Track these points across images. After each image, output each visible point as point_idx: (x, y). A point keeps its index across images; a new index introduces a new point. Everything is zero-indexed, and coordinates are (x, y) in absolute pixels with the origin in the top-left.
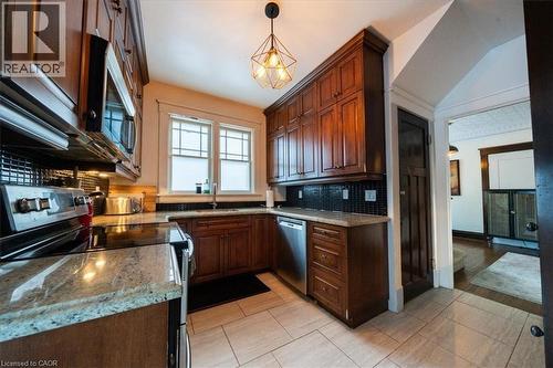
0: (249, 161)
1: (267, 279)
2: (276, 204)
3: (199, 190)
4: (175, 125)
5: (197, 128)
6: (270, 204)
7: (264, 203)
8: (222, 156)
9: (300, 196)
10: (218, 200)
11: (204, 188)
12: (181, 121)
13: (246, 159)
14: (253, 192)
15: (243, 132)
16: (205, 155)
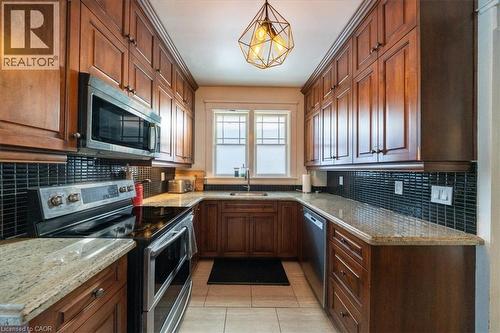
0: (286, 145)
1: (292, 270)
2: (313, 189)
3: (237, 174)
4: (219, 119)
5: (236, 119)
6: (306, 188)
7: (300, 187)
8: (259, 142)
9: (341, 183)
10: (252, 182)
11: (241, 172)
12: (223, 115)
13: (282, 142)
14: (289, 176)
15: (279, 115)
16: (243, 142)
